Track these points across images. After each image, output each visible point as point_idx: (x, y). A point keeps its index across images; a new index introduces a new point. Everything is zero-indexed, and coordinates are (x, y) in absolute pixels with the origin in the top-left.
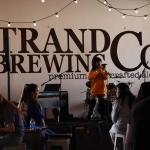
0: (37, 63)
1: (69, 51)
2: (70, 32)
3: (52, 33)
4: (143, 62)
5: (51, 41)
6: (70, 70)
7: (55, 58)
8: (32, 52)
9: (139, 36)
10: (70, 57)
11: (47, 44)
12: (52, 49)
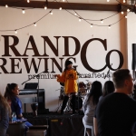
0: (18, 65)
1: (45, 55)
2: (46, 39)
3: (31, 39)
4: (108, 64)
5: (30, 46)
6: (46, 71)
7: (33, 60)
8: (13, 56)
9: (104, 42)
10: (46, 60)
11: (27, 49)
12: (31, 53)
